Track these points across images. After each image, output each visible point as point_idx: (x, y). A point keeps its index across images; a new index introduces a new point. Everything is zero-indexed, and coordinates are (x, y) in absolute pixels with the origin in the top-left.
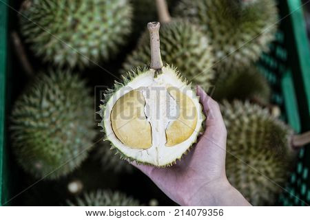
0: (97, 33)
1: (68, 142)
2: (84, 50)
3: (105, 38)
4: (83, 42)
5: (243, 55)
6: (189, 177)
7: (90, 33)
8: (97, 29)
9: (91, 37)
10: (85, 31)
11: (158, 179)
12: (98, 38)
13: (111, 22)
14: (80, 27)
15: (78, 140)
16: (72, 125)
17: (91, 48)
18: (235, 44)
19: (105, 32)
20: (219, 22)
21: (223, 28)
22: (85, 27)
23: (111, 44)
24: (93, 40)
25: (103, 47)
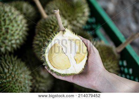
0: (17, 32)
1: (23, 84)
2: (13, 42)
3: (21, 33)
4: (13, 38)
5: (80, 23)
6: (91, 74)
7: (14, 33)
8: (17, 30)
9: (15, 34)
10: (12, 32)
11: (77, 81)
12: (18, 34)
13: (21, 26)
14: (9, 31)
15: (27, 82)
16: (22, 75)
17: (16, 40)
18: (76, 19)
19: (20, 30)
20: (66, 12)
21: (69, 14)
22: (12, 30)
23: (23, 36)
24: (16, 36)
25: (21, 38)
